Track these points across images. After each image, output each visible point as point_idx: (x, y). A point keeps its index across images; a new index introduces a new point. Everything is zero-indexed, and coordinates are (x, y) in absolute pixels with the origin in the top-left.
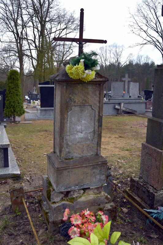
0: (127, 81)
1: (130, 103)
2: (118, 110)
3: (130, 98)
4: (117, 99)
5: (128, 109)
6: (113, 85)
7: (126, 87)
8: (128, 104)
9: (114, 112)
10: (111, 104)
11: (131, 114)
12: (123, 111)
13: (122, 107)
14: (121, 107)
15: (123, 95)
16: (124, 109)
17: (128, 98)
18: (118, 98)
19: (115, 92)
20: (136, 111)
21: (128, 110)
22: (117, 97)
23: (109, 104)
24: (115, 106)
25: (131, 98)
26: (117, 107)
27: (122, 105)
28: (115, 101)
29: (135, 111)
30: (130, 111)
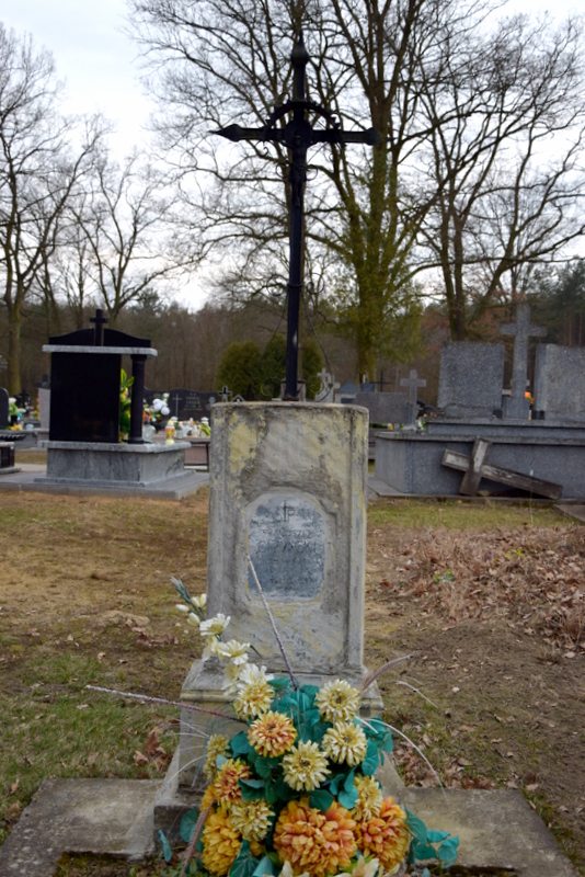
0: (525, 337)
1: (533, 445)
2: (458, 474)
3: (537, 423)
4: (462, 421)
5: (510, 472)
6: (449, 356)
7: (520, 366)
8: (520, 450)
9: (442, 486)
10: (426, 445)
11: (521, 500)
12: (485, 482)
13: (478, 464)
14: (472, 463)
15: (498, 404)
16: (489, 472)
17: (529, 421)
18: (472, 417)
19: (458, 389)
20: (556, 487)
21: (509, 479)
22: (467, 412)
23: (417, 445)
24: (442, 456)
25: (546, 424)
26: (450, 459)
27: (480, 452)
28: (451, 430)
29: (548, 484)
30: (525, 485)
